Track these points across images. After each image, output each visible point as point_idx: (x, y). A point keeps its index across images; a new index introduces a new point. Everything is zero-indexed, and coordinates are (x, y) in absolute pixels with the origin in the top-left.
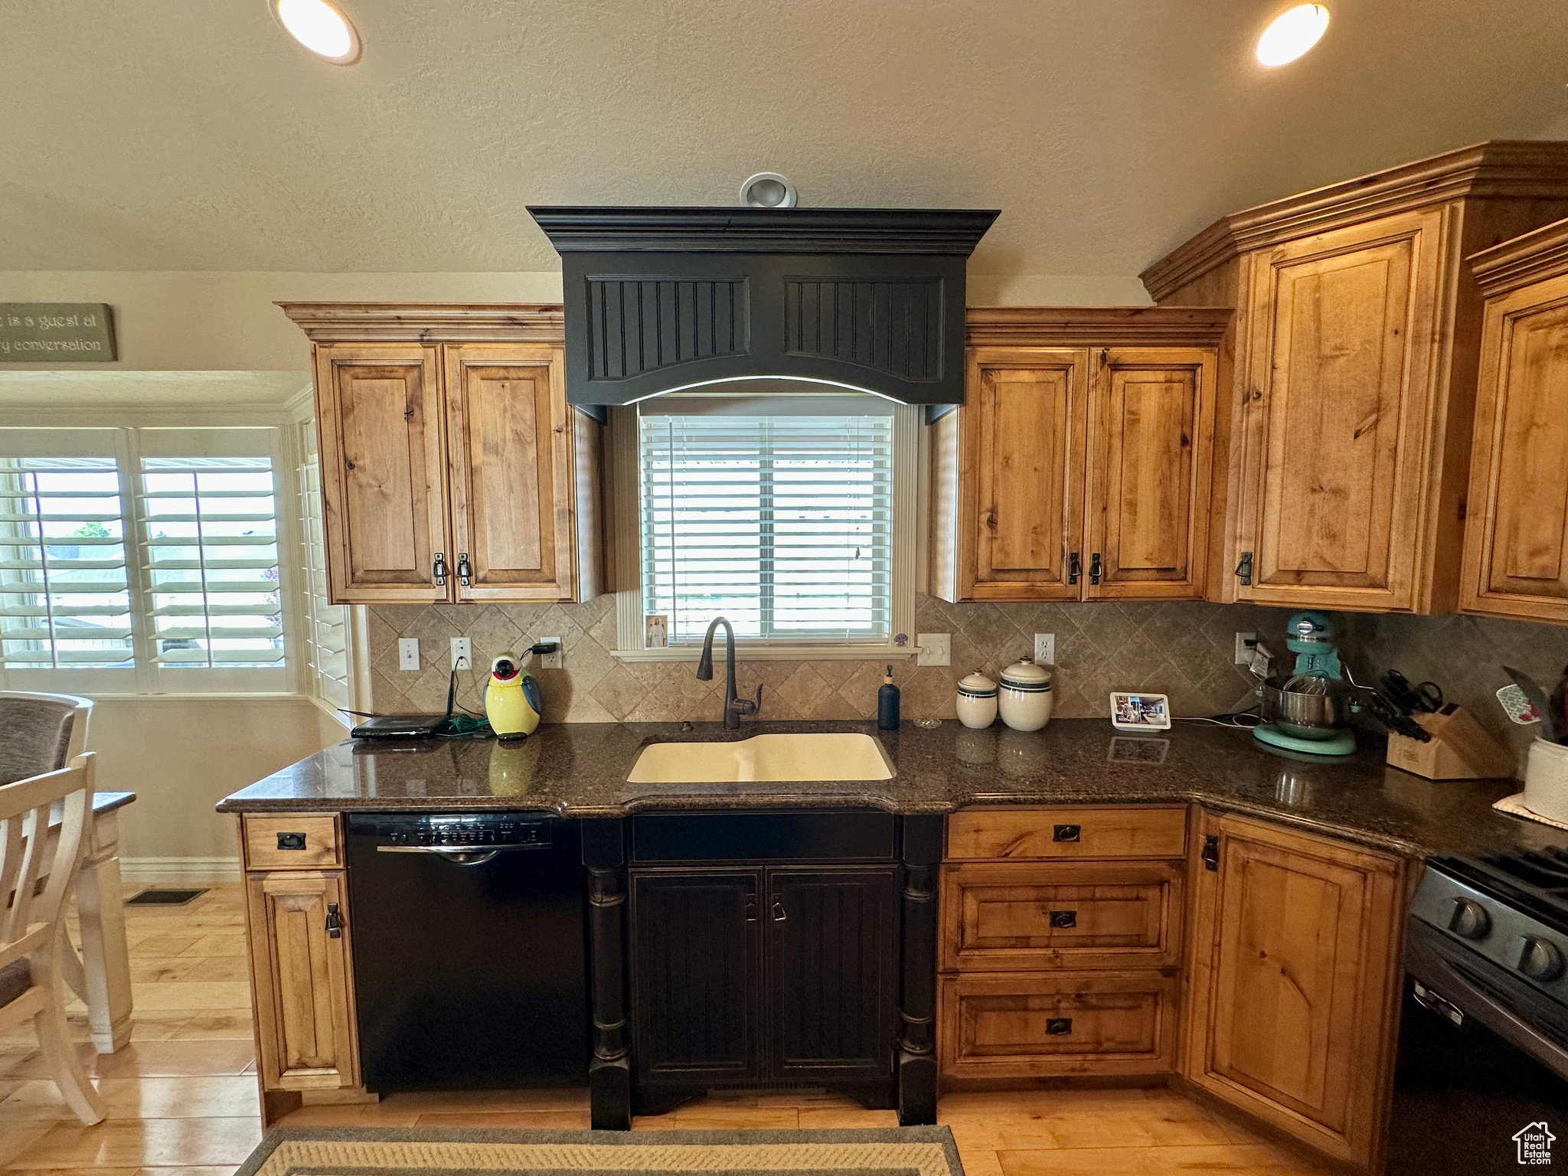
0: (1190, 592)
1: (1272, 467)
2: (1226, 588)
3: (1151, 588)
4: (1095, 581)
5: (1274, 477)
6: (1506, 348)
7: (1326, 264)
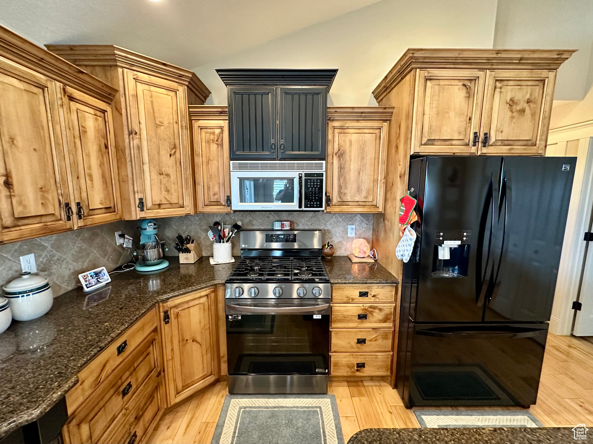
0: (118, 217)
1: (145, 164)
2: (133, 214)
3: (104, 218)
4: (80, 217)
5: (146, 167)
6: (200, 137)
7: (153, 88)
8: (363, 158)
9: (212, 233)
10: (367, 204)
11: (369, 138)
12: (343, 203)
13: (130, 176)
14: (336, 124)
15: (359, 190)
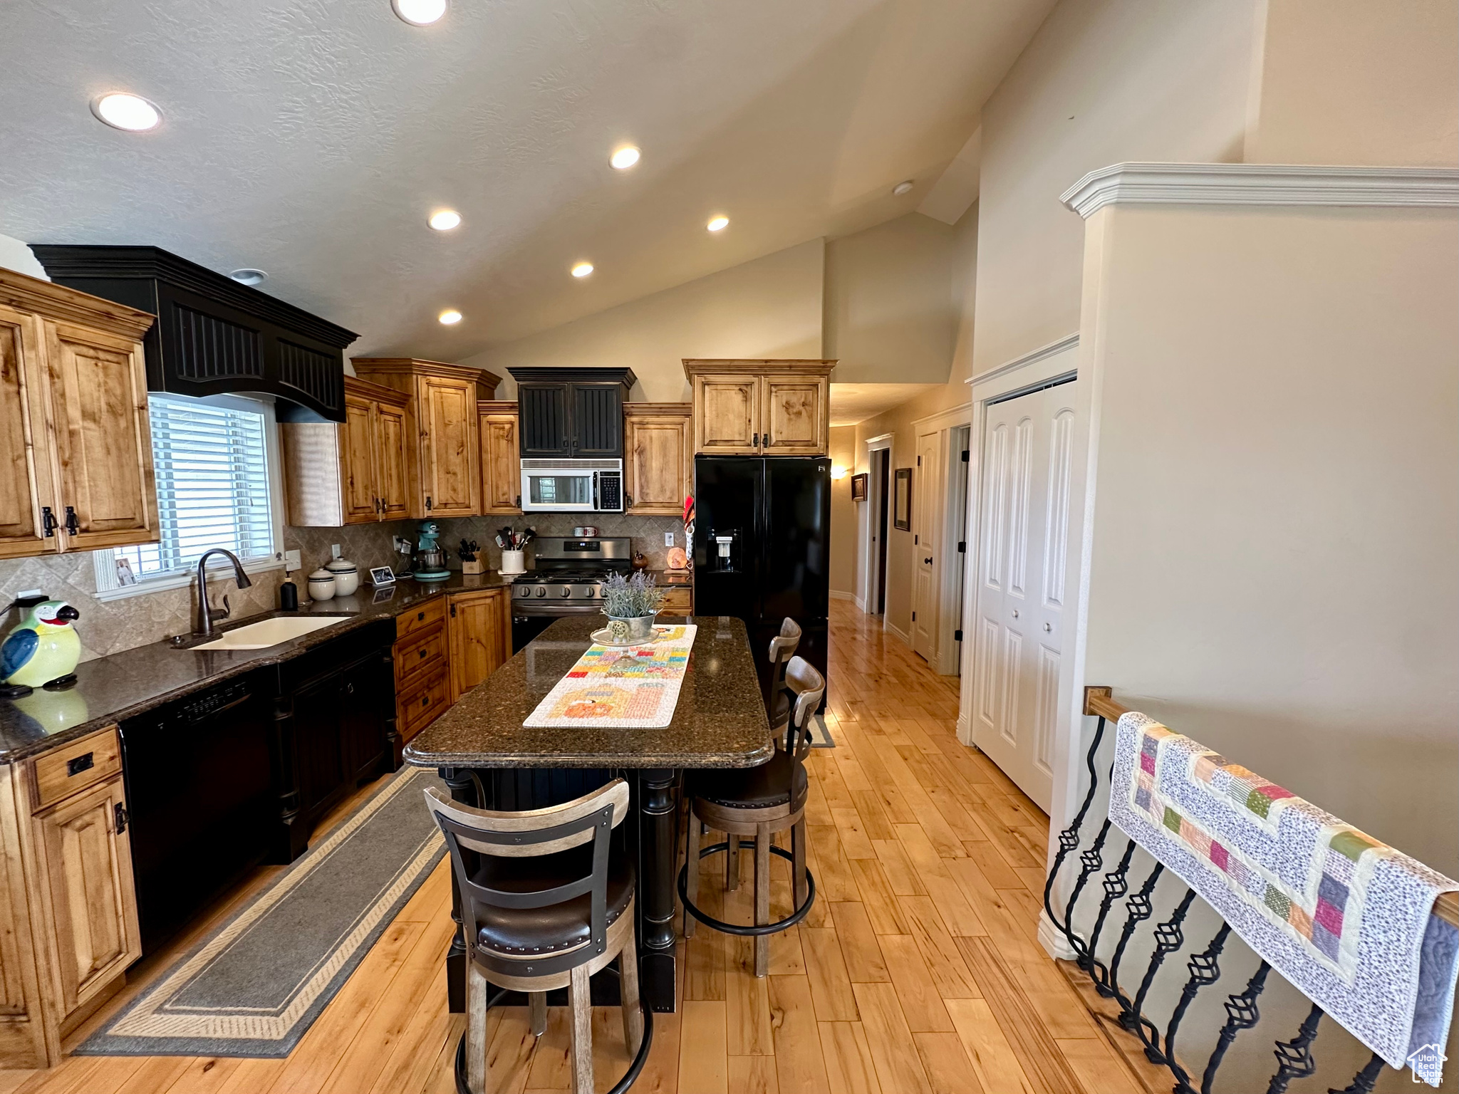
0: (406, 515)
1: (434, 463)
2: (421, 512)
3: (397, 514)
4: (384, 511)
5: (435, 467)
6: (489, 433)
7: (443, 390)
8: (665, 456)
9: (500, 539)
10: (673, 505)
11: (671, 434)
12: (645, 504)
13: (419, 476)
14: (635, 419)
15: (662, 490)
